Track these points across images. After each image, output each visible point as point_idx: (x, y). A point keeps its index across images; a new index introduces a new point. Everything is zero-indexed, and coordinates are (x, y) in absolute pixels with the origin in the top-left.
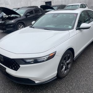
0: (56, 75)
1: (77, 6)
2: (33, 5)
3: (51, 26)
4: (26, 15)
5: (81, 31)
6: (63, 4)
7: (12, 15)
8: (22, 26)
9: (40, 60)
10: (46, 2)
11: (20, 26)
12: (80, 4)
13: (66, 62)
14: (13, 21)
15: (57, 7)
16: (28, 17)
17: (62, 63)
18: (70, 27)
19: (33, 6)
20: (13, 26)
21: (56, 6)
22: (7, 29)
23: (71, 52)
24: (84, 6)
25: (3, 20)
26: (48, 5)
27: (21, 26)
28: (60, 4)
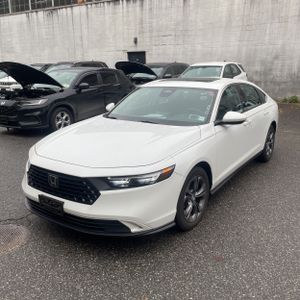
0: (173, 219)
1: (218, 70)
2: (90, 58)
3: (158, 116)
4: (77, 87)
5: (226, 128)
6: (179, 61)
7: (36, 86)
8: (66, 115)
9: (143, 180)
10: (129, 53)
11: (59, 115)
12: (224, 64)
13: (194, 192)
14: (40, 102)
15: (161, 69)
16: (83, 91)
17: (187, 194)
18: (202, 119)
19: (91, 60)
20: (39, 115)
21: (158, 67)
22: (22, 124)
23: (204, 171)
24: (235, 71)
25: (7, 98)
26: (137, 61)
27: (62, 115)
28: (171, 61)
